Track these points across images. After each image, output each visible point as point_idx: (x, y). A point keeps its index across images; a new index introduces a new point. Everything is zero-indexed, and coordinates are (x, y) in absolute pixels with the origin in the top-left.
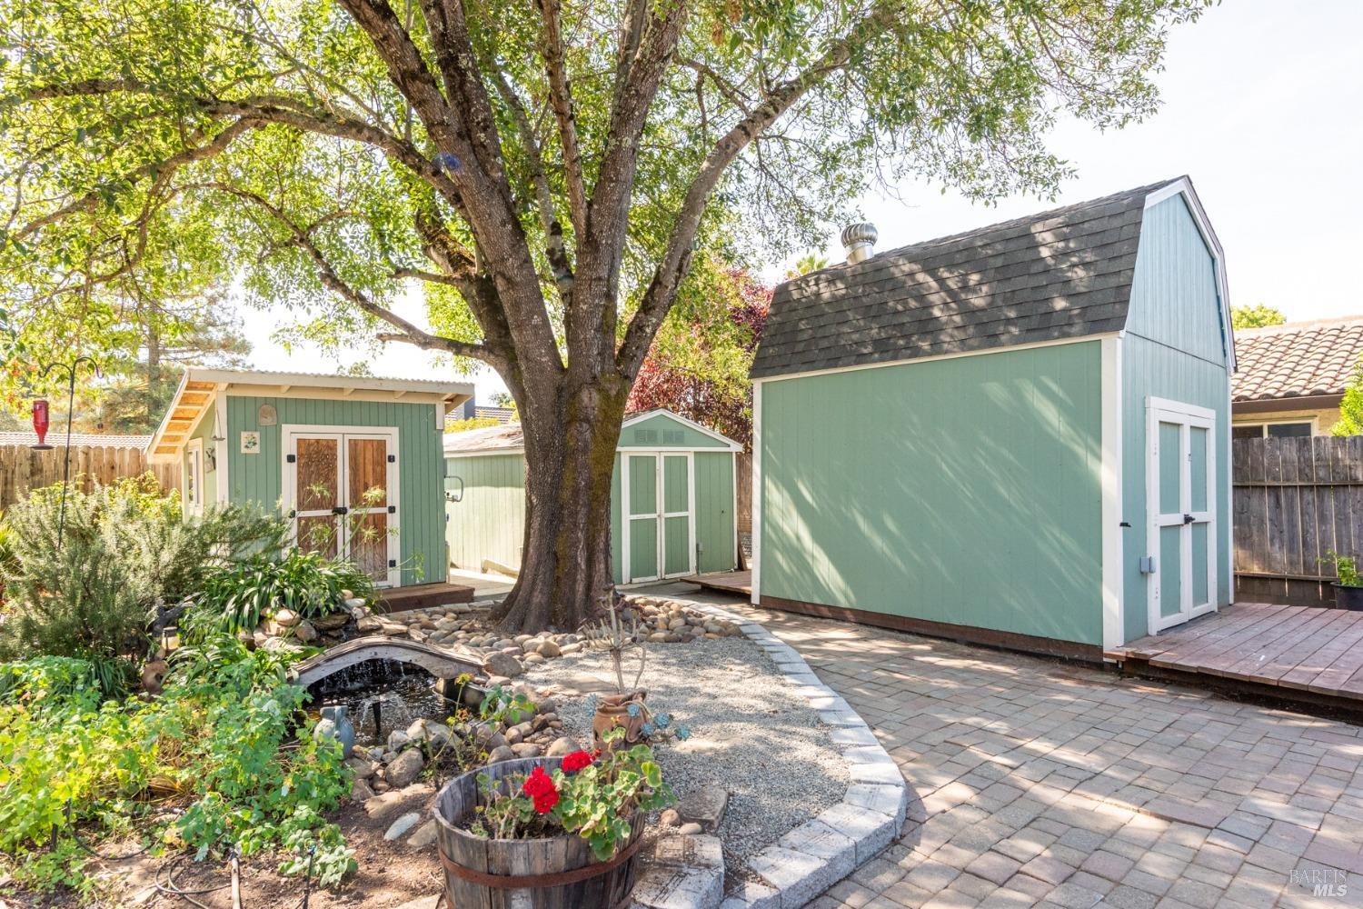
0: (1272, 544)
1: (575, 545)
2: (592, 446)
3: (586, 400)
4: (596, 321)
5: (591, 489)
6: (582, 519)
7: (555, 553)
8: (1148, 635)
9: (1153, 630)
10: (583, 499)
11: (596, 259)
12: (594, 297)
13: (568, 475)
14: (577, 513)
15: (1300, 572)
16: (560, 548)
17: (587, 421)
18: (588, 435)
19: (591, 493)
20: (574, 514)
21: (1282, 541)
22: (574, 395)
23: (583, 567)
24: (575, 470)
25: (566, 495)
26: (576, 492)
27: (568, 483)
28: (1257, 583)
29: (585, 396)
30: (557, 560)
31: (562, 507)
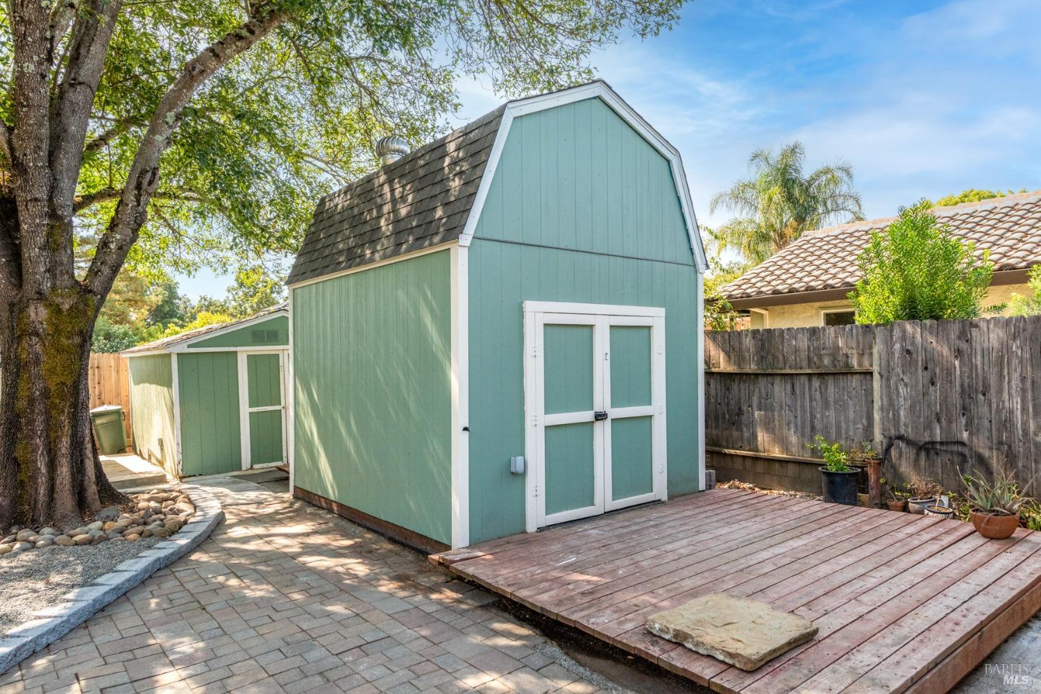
0: (789, 429)
1: (34, 451)
2: (44, 358)
3: (33, 315)
4: (40, 240)
5: (48, 398)
6: (39, 426)
7: (15, 459)
8: (524, 532)
9: (531, 527)
10: (39, 407)
11: (26, 181)
12: (33, 217)
13: (23, 385)
14: (34, 421)
15: (807, 457)
16: (19, 453)
17: (38, 335)
18: (38, 348)
19: (48, 402)
20: (31, 422)
21: (796, 426)
22: (22, 311)
23: (44, 470)
24: (29, 381)
25: (21, 404)
26: (31, 401)
27: (23, 393)
28: (777, 465)
29: (31, 311)
30: (19, 465)
31: (18, 416)
